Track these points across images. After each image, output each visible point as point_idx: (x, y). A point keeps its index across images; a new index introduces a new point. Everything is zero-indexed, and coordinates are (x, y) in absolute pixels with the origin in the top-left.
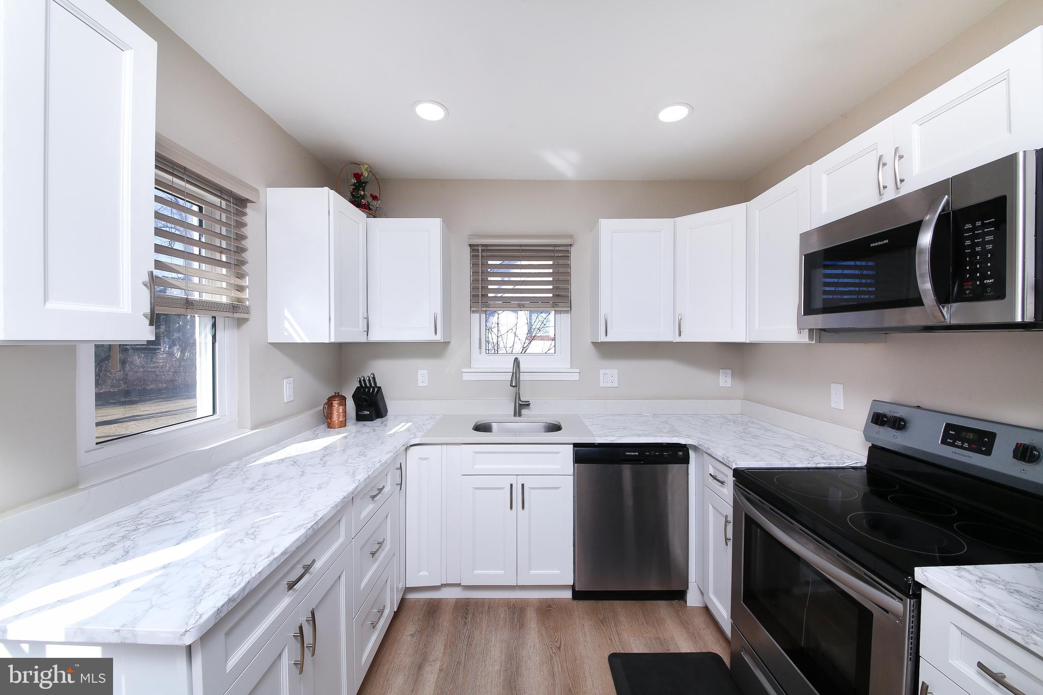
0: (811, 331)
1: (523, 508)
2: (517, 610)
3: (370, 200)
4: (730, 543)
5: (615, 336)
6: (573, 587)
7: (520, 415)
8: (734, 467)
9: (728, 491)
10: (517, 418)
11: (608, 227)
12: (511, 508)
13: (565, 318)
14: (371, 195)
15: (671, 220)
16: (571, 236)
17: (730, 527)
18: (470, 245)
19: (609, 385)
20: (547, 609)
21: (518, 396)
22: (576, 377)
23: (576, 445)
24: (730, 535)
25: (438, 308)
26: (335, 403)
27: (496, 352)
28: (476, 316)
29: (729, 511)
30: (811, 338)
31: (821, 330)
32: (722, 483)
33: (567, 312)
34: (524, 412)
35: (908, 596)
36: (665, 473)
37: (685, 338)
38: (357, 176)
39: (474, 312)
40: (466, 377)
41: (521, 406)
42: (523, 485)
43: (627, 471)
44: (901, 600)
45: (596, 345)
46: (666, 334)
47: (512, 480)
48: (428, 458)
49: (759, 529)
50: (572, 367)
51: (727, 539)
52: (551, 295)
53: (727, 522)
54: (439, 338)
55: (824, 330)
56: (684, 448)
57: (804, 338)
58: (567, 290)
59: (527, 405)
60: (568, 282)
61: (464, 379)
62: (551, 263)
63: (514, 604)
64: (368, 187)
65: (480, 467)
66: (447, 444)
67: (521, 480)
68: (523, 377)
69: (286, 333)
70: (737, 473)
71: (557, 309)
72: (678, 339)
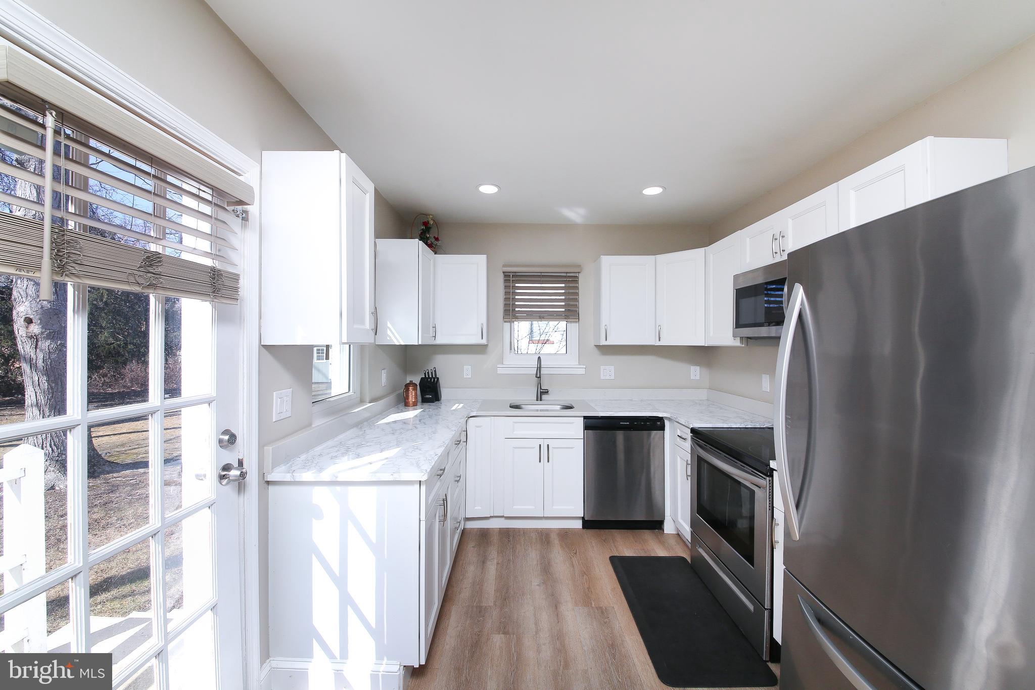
0: (741, 338)
1: (548, 461)
2: (544, 537)
3: (433, 240)
4: (689, 478)
5: (612, 341)
6: (583, 518)
7: (541, 400)
8: (691, 427)
9: (688, 445)
10: (539, 402)
11: (607, 261)
12: (540, 461)
13: (574, 327)
14: (434, 237)
15: (653, 257)
16: (579, 266)
17: (689, 467)
18: (503, 272)
19: (608, 378)
20: (564, 534)
21: (539, 384)
22: (582, 371)
23: (585, 418)
24: (689, 473)
25: (483, 319)
26: (411, 388)
27: (516, 352)
28: (507, 325)
29: (689, 457)
30: (741, 342)
31: (748, 338)
32: (685, 439)
33: (576, 322)
34: (544, 397)
35: (768, 476)
36: (649, 435)
37: (662, 343)
38: (426, 224)
39: (505, 322)
40: (500, 371)
41: (542, 393)
42: (548, 445)
43: (620, 436)
44: (765, 479)
45: (599, 347)
46: (649, 340)
47: (541, 442)
48: (481, 426)
49: (706, 464)
50: (579, 364)
51: (687, 476)
52: (564, 310)
53: (687, 464)
54: (484, 341)
55: (750, 338)
56: (661, 419)
57: (737, 343)
58: (577, 306)
59: (546, 392)
60: (577, 300)
61: (498, 372)
62: (563, 285)
63: (541, 531)
64: (432, 231)
65: (518, 433)
66: (494, 416)
67: (547, 442)
68: (543, 371)
69: (388, 338)
70: (694, 431)
71: (568, 320)
72: (658, 343)
